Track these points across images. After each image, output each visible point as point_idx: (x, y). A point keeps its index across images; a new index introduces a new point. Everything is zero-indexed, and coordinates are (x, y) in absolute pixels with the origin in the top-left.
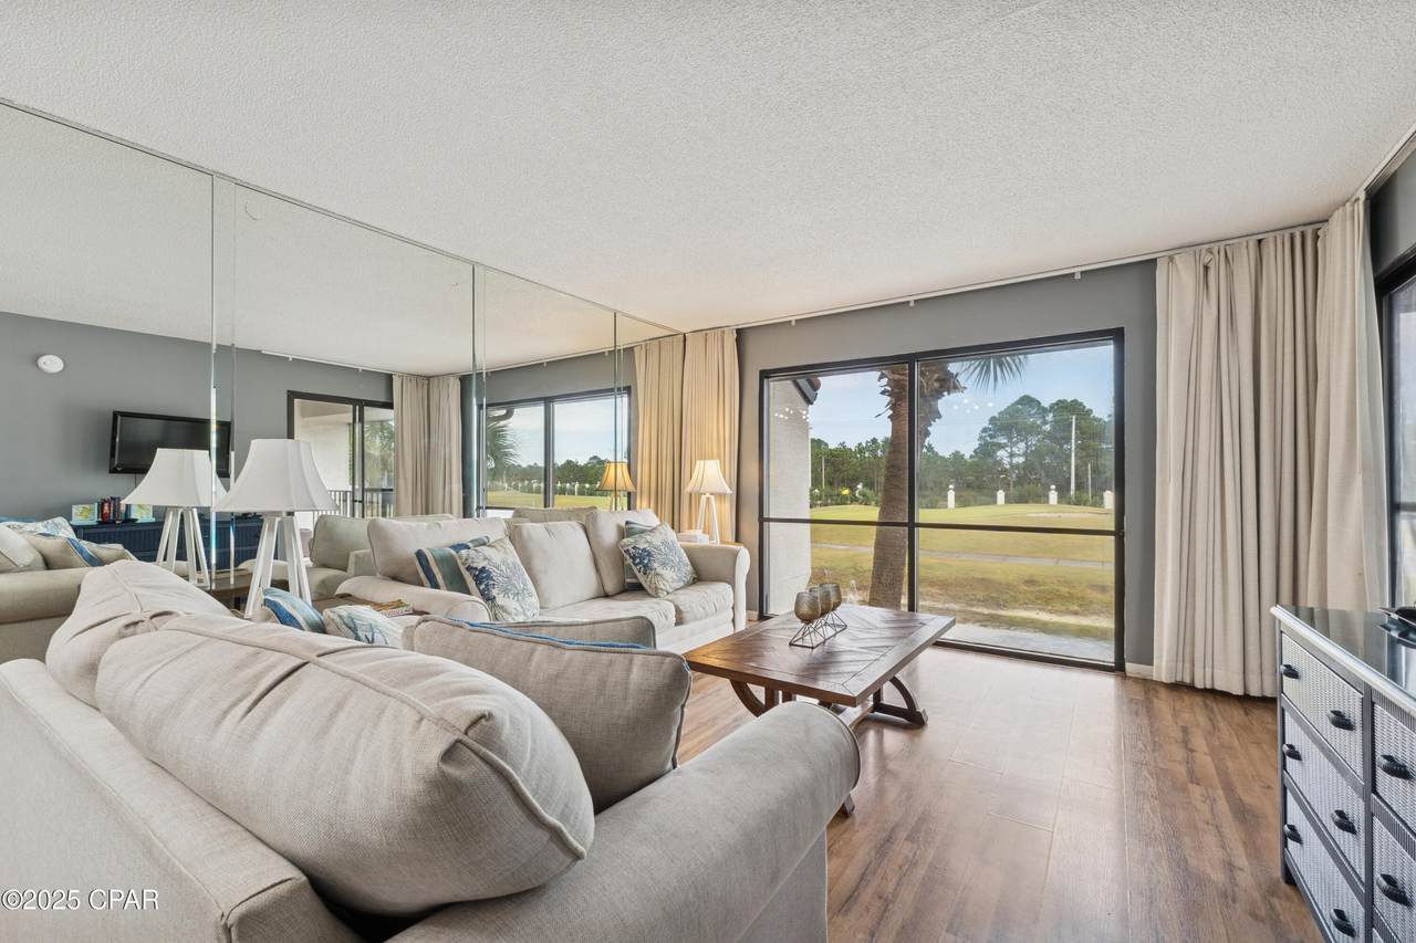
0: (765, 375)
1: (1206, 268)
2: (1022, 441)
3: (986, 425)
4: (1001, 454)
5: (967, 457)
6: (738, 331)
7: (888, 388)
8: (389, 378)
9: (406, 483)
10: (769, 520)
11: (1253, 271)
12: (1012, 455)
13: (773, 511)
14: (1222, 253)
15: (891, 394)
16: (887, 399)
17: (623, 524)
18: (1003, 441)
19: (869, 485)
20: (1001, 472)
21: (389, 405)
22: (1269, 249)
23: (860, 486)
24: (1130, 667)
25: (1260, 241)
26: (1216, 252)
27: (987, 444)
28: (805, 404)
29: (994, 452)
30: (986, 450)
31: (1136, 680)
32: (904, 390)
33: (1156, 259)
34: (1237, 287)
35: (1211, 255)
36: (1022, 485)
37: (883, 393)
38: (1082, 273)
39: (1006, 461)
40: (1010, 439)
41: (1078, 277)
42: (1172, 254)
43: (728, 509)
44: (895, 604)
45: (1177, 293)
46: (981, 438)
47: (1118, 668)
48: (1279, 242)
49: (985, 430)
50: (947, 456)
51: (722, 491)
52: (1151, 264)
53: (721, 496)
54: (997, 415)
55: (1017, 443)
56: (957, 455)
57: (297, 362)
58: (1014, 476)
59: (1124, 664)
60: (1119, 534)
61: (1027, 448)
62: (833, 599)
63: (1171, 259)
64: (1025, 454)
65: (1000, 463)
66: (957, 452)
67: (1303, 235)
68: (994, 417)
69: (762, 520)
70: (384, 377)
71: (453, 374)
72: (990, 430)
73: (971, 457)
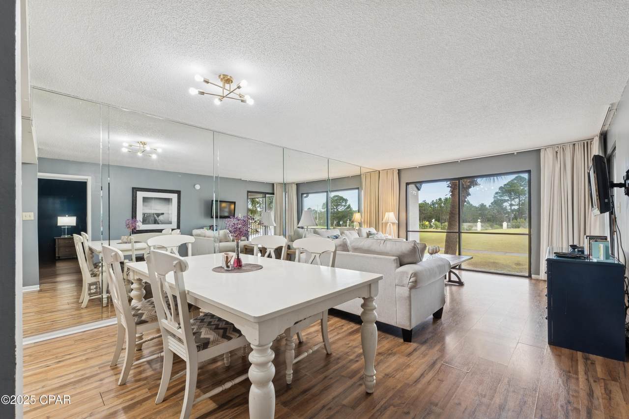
0: (407, 184)
1: (557, 152)
2: (517, 198)
3: (498, 190)
4: (506, 204)
5: (487, 206)
6: (399, 170)
7: (450, 185)
8: (273, 185)
9: (278, 220)
10: (409, 231)
11: (572, 154)
12: (511, 205)
13: (410, 229)
14: (562, 148)
15: (451, 187)
16: (449, 189)
17: (368, 232)
18: (507, 198)
19: (438, 220)
20: (505, 214)
21: (273, 194)
22: (577, 147)
23: (433, 220)
24: (533, 276)
25: (574, 144)
26: (560, 147)
27: (498, 200)
28: (417, 190)
29: (502, 204)
30: (497, 203)
31: (534, 279)
32: (456, 186)
33: (540, 149)
34: (567, 159)
35: (558, 149)
36: (516, 220)
37: (448, 187)
38: (517, 153)
39: (509, 208)
40: (510, 197)
41: (515, 154)
42: (546, 148)
43: (396, 227)
44: (455, 254)
45: (547, 159)
46: (495, 197)
47: (530, 277)
48: (580, 145)
49: (497, 193)
50: (477, 206)
51: (394, 222)
52: (539, 151)
53: (393, 224)
54: (503, 186)
55: (514, 199)
56: (483, 206)
57: (250, 182)
58: (513, 215)
59: (531, 275)
60: (530, 235)
61: (519, 201)
62: (438, 250)
63: (545, 149)
64: (519, 204)
65: (505, 209)
66: (483, 204)
67: (587, 143)
68: (501, 187)
69: (407, 231)
70: (271, 185)
71: (294, 183)
72: (500, 193)
73: (490, 206)
